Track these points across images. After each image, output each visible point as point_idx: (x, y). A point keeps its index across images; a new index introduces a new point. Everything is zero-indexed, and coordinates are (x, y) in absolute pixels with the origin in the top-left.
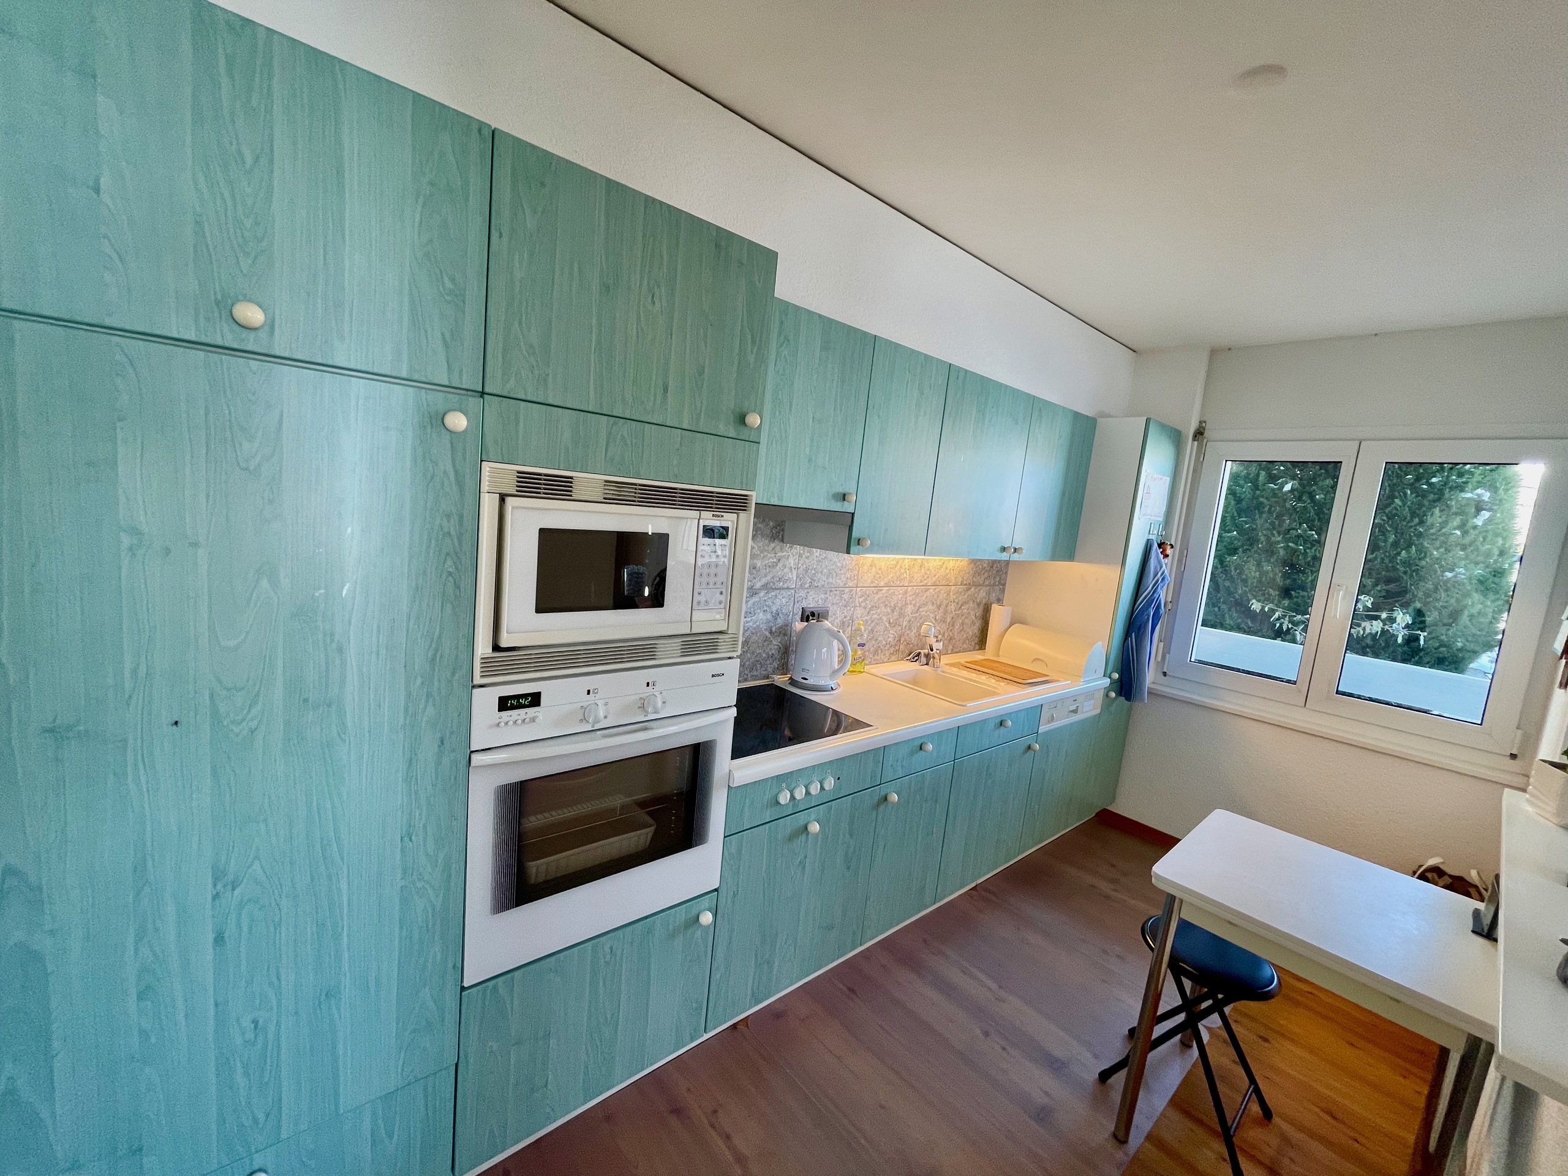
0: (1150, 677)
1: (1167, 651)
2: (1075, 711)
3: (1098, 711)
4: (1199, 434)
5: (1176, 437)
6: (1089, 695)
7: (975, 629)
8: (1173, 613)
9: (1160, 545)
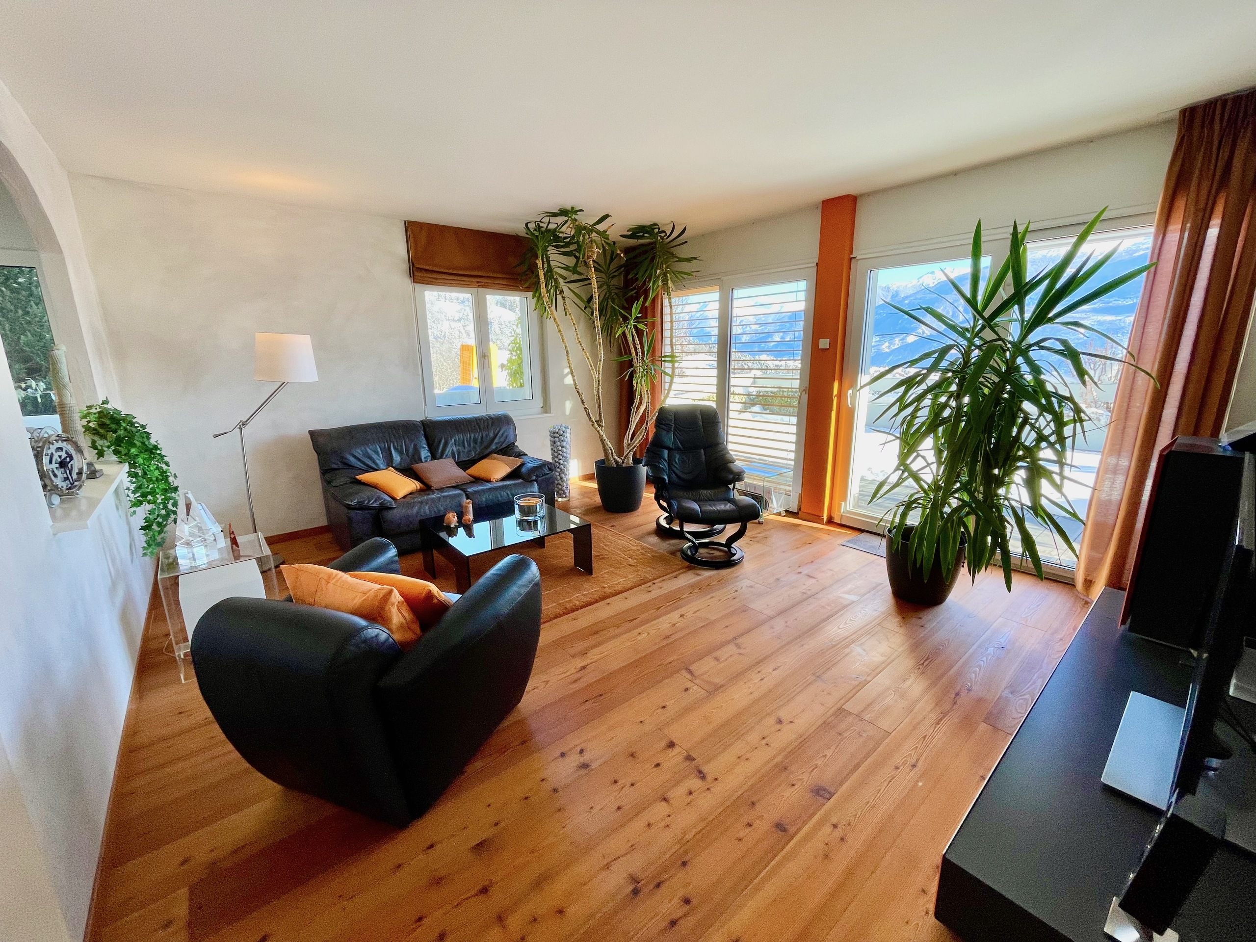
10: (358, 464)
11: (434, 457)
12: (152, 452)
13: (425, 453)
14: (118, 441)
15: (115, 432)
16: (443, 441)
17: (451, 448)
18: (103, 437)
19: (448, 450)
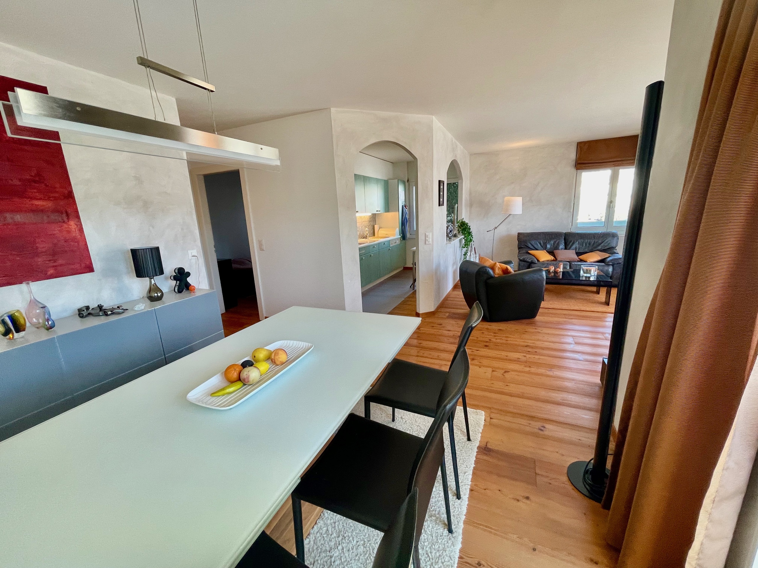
0: (408, 235)
1: (410, 229)
2: (395, 243)
3: (399, 243)
4: (408, 181)
5: (404, 183)
6: (397, 239)
7: (372, 231)
8: (410, 221)
9: (405, 206)
10: (532, 247)
11: (566, 249)
12: (470, 233)
13: (562, 246)
14: (463, 230)
15: (463, 227)
16: (572, 242)
17: (576, 245)
18: (460, 228)
19: (574, 246)
